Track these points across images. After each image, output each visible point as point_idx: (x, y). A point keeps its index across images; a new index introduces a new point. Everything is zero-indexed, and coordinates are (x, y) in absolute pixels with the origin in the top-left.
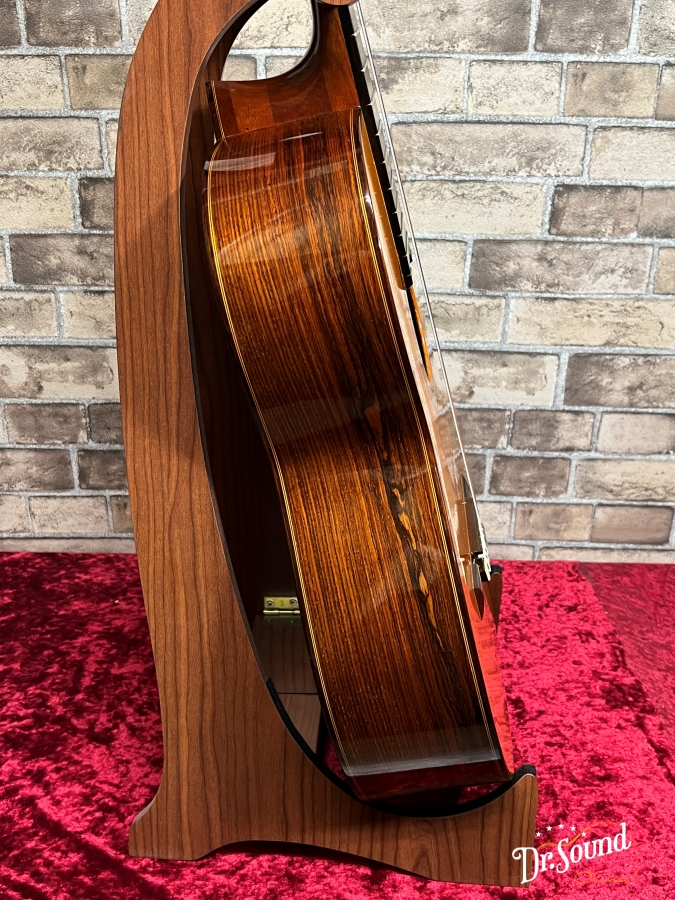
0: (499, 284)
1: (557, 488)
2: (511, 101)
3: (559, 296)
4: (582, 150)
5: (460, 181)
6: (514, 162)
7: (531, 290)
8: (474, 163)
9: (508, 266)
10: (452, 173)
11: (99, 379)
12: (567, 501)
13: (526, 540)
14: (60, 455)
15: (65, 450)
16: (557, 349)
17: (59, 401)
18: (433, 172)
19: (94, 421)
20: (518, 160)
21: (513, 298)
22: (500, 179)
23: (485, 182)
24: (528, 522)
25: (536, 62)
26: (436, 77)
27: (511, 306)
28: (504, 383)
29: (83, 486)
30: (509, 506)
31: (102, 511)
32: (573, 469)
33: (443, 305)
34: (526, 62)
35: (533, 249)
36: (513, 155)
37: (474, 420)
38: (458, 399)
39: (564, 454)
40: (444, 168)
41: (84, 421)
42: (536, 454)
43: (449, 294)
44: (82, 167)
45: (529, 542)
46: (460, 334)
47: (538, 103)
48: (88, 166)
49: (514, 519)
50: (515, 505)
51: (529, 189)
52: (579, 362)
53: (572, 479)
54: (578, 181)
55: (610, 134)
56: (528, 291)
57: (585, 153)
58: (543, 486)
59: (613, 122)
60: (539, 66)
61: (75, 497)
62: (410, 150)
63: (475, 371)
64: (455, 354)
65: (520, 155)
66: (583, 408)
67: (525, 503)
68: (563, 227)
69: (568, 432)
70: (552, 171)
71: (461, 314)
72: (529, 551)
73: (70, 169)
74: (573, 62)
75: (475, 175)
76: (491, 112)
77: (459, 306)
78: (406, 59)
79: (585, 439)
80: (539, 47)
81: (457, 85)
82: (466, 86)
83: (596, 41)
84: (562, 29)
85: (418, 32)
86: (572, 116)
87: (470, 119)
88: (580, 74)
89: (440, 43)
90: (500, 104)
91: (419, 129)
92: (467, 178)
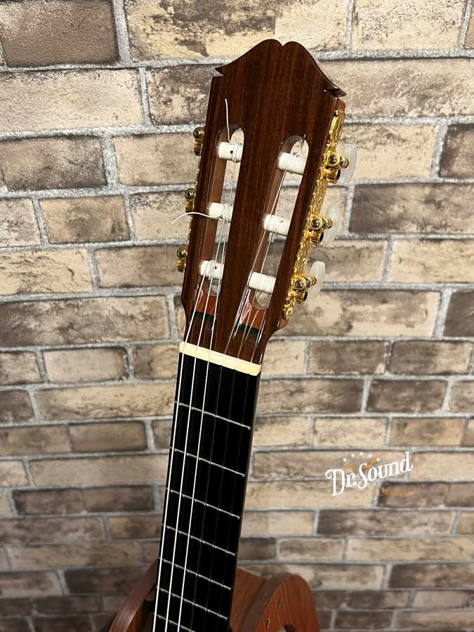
0: (340, 531)
1: (382, 625)
2: (348, 438)
3: (385, 536)
5: (309, 481)
7: (364, 534)
8: (319, 470)
9: (346, 523)
10: (303, 476)
11: (43, 586)
15: (23, 618)
16: (383, 562)
17: (15, 597)
18: (288, 477)
19: (42, 605)
21: (350, 538)
25: (367, 418)
26: (288, 427)
27: (349, 542)
28: (344, 579)
32: (394, 616)
33: (298, 542)
34: (359, 418)
35: (365, 514)
37: (323, 596)
39: (388, 610)
40: (296, 474)
41: (35, 605)
42: (368, 610)
43: (302, 537)
44: (13, 485)
46: (312, 556)
47: (369, 440)
48: (18, 484)
53: (393, 621)
54: (400, 480)
55: (426, 456)
56: (362, 535)
58: (373, 624)
59: (428, 449)
60: (369, 420)
62: (269, 466)
63: (323, 574)
66: (402, 589)
68: (389, 503)
69: (392, 600)
71: (311, 546)
74: (397, 418)
76: (332, 445)
77: (311, 542)
78: (264, 418)
79: (403, 603)
80: (370, 409)
81: (305, 431)
82: (312, 431)
83: (416, 407)
84: (389, 399)
85: (272, 403)
86: (397, 446)
87: (315, 448)
88: (402, 424)
89: (291, 408)
90: (339, 440)
91: (276, 455)
92: (314, 479)
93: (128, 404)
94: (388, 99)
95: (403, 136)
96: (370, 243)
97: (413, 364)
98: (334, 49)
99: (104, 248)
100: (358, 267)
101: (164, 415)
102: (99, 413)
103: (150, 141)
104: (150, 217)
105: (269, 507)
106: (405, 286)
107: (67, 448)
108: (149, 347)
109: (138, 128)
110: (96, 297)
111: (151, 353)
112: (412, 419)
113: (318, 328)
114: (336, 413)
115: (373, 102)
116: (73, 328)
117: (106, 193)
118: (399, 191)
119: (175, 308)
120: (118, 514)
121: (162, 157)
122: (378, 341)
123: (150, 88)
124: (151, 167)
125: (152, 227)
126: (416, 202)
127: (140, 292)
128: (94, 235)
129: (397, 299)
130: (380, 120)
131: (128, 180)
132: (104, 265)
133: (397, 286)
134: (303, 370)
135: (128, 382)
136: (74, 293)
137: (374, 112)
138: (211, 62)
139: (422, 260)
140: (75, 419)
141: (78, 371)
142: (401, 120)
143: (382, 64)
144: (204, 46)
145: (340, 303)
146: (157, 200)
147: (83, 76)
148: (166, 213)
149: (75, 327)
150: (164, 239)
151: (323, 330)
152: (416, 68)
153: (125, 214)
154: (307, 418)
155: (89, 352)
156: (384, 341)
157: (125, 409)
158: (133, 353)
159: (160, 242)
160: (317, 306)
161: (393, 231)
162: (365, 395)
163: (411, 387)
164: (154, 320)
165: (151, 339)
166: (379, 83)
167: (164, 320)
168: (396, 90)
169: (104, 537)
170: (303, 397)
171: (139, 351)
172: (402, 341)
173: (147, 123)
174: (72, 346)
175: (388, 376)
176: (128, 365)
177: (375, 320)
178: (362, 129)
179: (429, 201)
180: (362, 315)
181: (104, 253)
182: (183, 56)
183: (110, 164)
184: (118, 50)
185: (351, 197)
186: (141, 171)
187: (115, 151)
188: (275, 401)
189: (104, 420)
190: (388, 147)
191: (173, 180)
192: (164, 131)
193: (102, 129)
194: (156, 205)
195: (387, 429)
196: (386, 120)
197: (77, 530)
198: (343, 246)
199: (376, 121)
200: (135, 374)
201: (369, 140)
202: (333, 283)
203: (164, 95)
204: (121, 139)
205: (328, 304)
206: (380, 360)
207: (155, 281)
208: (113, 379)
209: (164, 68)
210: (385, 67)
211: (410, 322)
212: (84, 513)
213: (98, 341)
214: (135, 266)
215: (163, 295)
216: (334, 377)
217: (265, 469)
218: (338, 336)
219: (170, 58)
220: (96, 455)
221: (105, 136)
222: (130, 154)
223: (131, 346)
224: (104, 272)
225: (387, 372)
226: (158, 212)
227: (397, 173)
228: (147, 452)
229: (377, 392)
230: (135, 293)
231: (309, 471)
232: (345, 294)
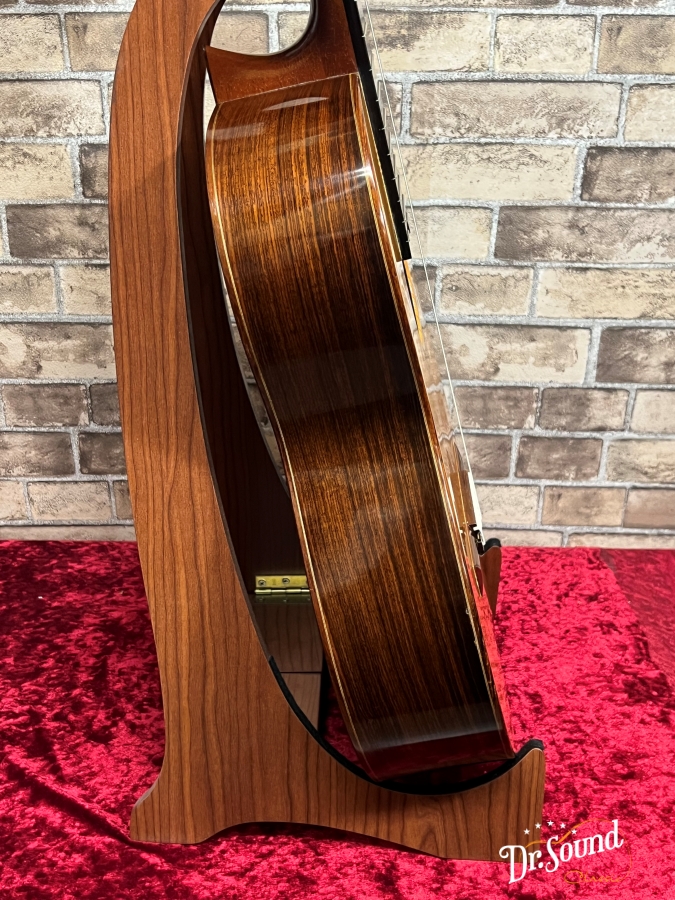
0: (527, 253)
1: (588, 470)
2: (541, 57)
3: (592, 265)
4: (617, 109)
5: (486, 144)
6: (543, 123)
7: (561, 259)
8: (501, 124)
9: (536, 234)
10: (477, 135)
11: (102, 357)
12: (598, 484)
13: (554, 525)
14: (60, 438)
15: (65, 433)
16: (589, 323)
17: (59, 382)
18: (457, 135)
19: (95, 402)
20: (549, 121)
21: (542, 268)
22: (528, 141)
23: (512, 144)
24: (556, 505)
25: (568, 16)
26: (460, 33)
27: (540, 276)
28: (532, 359)
29: (85, 470)
30: (536, 490)
31: (105, 496)
32: (605, 450)
33: (468, 276)
34: (557, 16)
35: (563, 215)
36: (543, 116)
37: (500, 399)
38: (483, 377)
39: (596, 435)
40: (469, 130)
41: (85, 402)
42: (565, 434)
43: (473, 265)
44: (83, 132)
45: (558, 528)
46: (485, 307)
47: (570, 61)
48: (90, 132)
49: (541, 504)
50: (542, 489)
51: (559, 152)
52: (613, 336)
53: (604, 461)
54: (613, 143)
55: (647, 92)
56: (558, 261)
57: (619, 113)
58: (573, 468)
59: (650, 79)
61: (76, 482)
62: (432, 111)
63: (501, 347)
64: (479, 329)
65: (551, 115)
66: (617, 385)
67: (553, 486)
68: (596, 192)
69: (600, 411)
70: (584, 132)
71: (485, 285)
72: (558, 537)
73: (70, 135)
74: (608, 15)
75: (502, 137)
76: (519, 70)
77: (485, 276)
78: (428, 14)
79: (618, 418)
81: (483, 42)
82: (493, 42)
86: (607, 73)
87: (496, 77)
88: (615, 29)
90: (529, 61)
91: (442, 88)
92: (494, 141)
105: (428, 198)
112: (628, 17)
114: (526, 6)
154: (486, 17)
195: (594, 39)
217: (426, 117)
231: (487, 123)
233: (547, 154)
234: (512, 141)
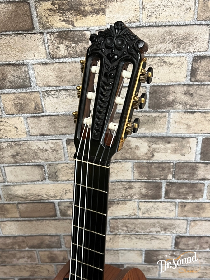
0: (156, 262)
2: (156, 212)
5: (138, 234)
6: (159, 229)
8: (143, 229)
9: (159, 257)
10: (135, 232)
18: (127, 232)
22: (154, 234)
23: (148, 235)
25: (165, 202)
26: (126, 206)
34: (161, 202)
35: (169, 253)
40: (132, 231)
43: (137, 264)
47: (167, 214)
51: (165, 237)
54: (185, 235)
55: (197, 222)
57: (187, 227)
59: (198, 218)
60: (167, 203)
62: (117, 226)
65: (161, 227)
68: (180, 247)
70: (174, 232)
74: (180, 202)
75: (144, 233)
76: (149, 216)
77: (141, 267)
78: (113, 201)
80: (166, 197)
81: (134, 208)
82: (138, 208)
83: (189, 196)
84: (175, 192)
85: (117, 194)
86: (181, 217)
87: (140, 217)
88: (183, 206)
89: (126, 197)
90: (152, 213)
91: (121, 220)
92: (141, 234)
93: (46, 193)
94: (162, 45)
95: (171, 62)
96: (160, 114)
97: (186, 174)
98: (134, 22)
99: (31, 117)
100: (154, 125)
101: (64, 199)
102: (32, 198)
103: (51, 66)
104: (53, 102)
105: (119, 248)
106: (179, 135)
107: (18, 215)
108: (55, 165)
109: (45, 60)
110: (29, 140)
111: (56, 168)
112: (188, 202)
113: (137, 156)
114: (149, 199)
115: (155, 46)
116: (18, 156)
117: (31, 91)
118: (172, 88)
119: (67, 145)
120: (44, 249)
121: (57, 74)
122: (168, 163)
123: (49, 42)
124: (52, 78)
125: (53, 107)
126: (180, 94)
127: (50, 138)
128: (27, 110)
129: (175, 142)
130: (159, 55)
131: (41, 85)
132: (32, 125)
133: (175, 135)
134: (131, 177)
135: (46, 182)
136: (18, 138)
137: (156, 51)
138: (77, 29)
139: (186, 122)
140: (21, 201)
141: (21, 177)
142: (169, 54)
143: (158, 28)
144: (73, 22)
145: (147, 143)
146: (55, 94)
147: (18, 37)
148: (60, 100)
149: (19, 155)
150: (59, 112)
151: (140, 157)
152: (175, 30)
153: (41, 100)
154: (135, 202)
155: (26, 167)
156: (170, 163)
157: (45, 196)
158: (47, 168)
159: (58, 114)
160: (136, 145)
161: (170, 108)
162: (163, 190)
163: (186, 186)
164: (57, 152)
165: (56, 161)
166: (157, 37)
167: (61, 152)
168: (166, 40)
169: (37, 262)
170: (132, 190)
171: (50, 167)
172: (180, 163)
173: (49, 58)
174: (18, 164)
175: (174, 180)
176: (45, 174)
177: (165, 152)
178: (151, 59)
179: (187, 93)
180: (158, 149)
181: (31, 119)
182: (64, 27)
183: (32, 77)
184: (33, 25)
185: (148, 92)
186: (47, 80)
187: (34, 71)
188: (119, 193)
189: (35, 201)
190: (164, 68)
191: (62, 84)
192: (57, 61)
193: (28, 61)
194: (55, 96)
195: (176, 208)
196: (162, 55)
197: (24, 258)
198: (146, 115)
199: (158, 55)
200: (49, 178)
201: (155, 64)
202: (143, 133)
203: (56, 45)
204: (37, 65)
205: (141, 144)
206: (169, 172)
207: (56, 132)
208: (38, 181)
209: (55, 32)
210: (159, 30)
211: (183, 153)
212: (27, 249)
213: (31, 162)
214: (47, 125)
215: (60, 139)
216: (147, 181)
217: (116, 228)
218: (147, 160)
219: (57, 28)
220: (32, 219)
221: (30, 64)
222: (41, 72)
223: (47, 164)
224: (32, 128)
225: (173, 178)
226: (56, 99)
227: (170, 80)
228: (56, 218)
229: (169, 189)
230: (47, 138)
231: (138, 229)
232: (149, 139)
233: (160, 237)
234: (147, 234)
